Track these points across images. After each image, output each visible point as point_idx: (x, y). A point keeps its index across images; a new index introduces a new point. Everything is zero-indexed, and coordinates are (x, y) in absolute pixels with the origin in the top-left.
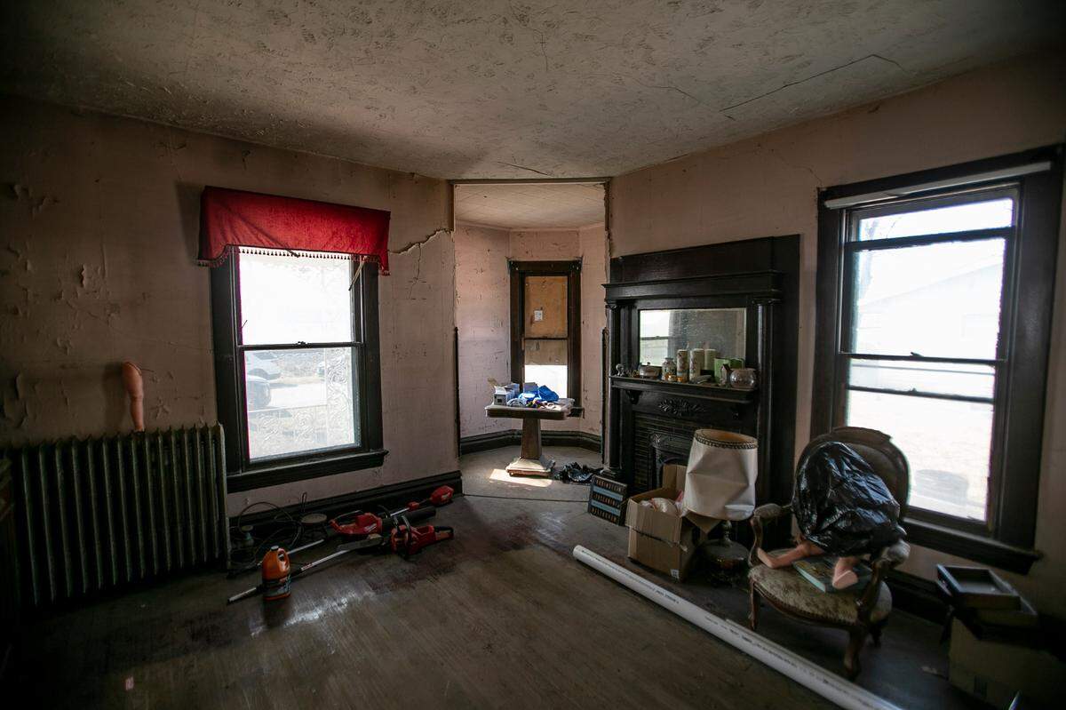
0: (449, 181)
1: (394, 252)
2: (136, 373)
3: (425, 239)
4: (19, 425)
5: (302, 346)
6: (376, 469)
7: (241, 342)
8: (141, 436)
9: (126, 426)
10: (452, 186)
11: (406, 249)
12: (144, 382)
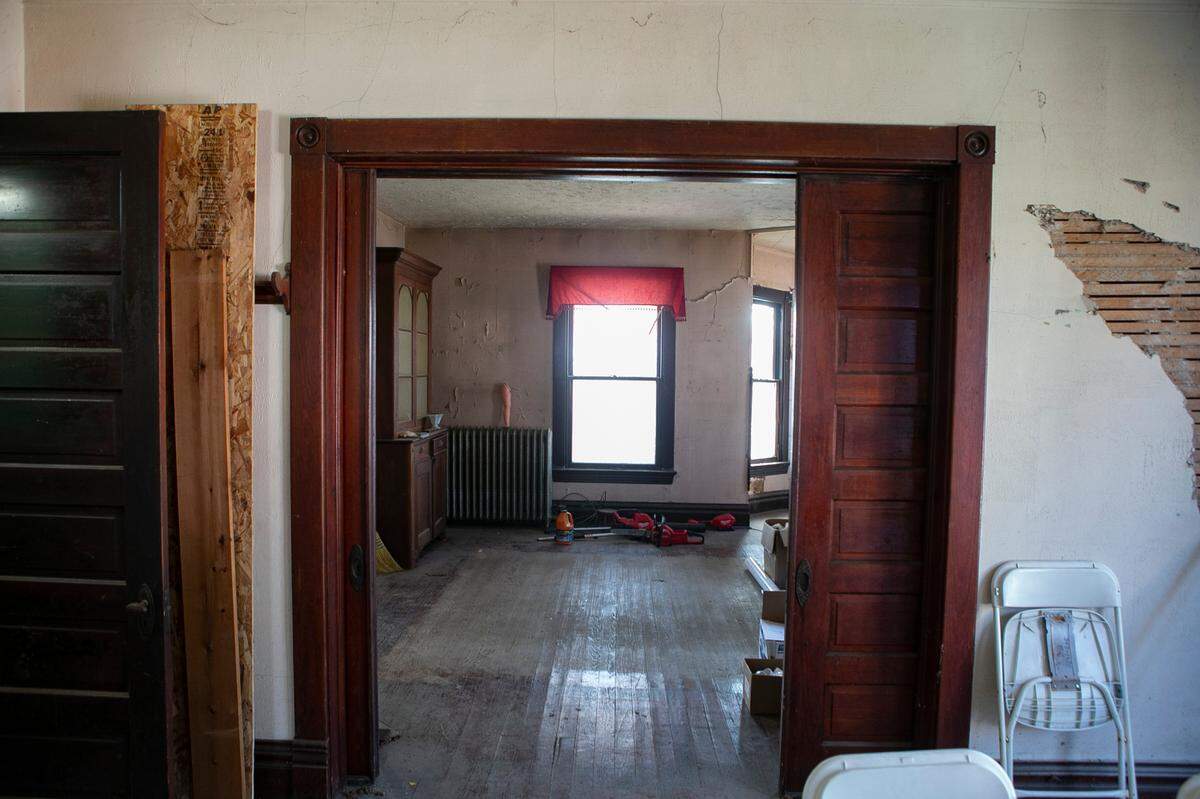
0: (747, 231)
1: (692, 300)
2: (508, 390)
3: (720, 286)
4: (454, 417)
5: (615, 378)
6: (667, 486)
7: (571, 374)
8: (505, 429)
9: (501, 425)
10: (750, 236)
11: (703, 297)
12: (512, 396)
